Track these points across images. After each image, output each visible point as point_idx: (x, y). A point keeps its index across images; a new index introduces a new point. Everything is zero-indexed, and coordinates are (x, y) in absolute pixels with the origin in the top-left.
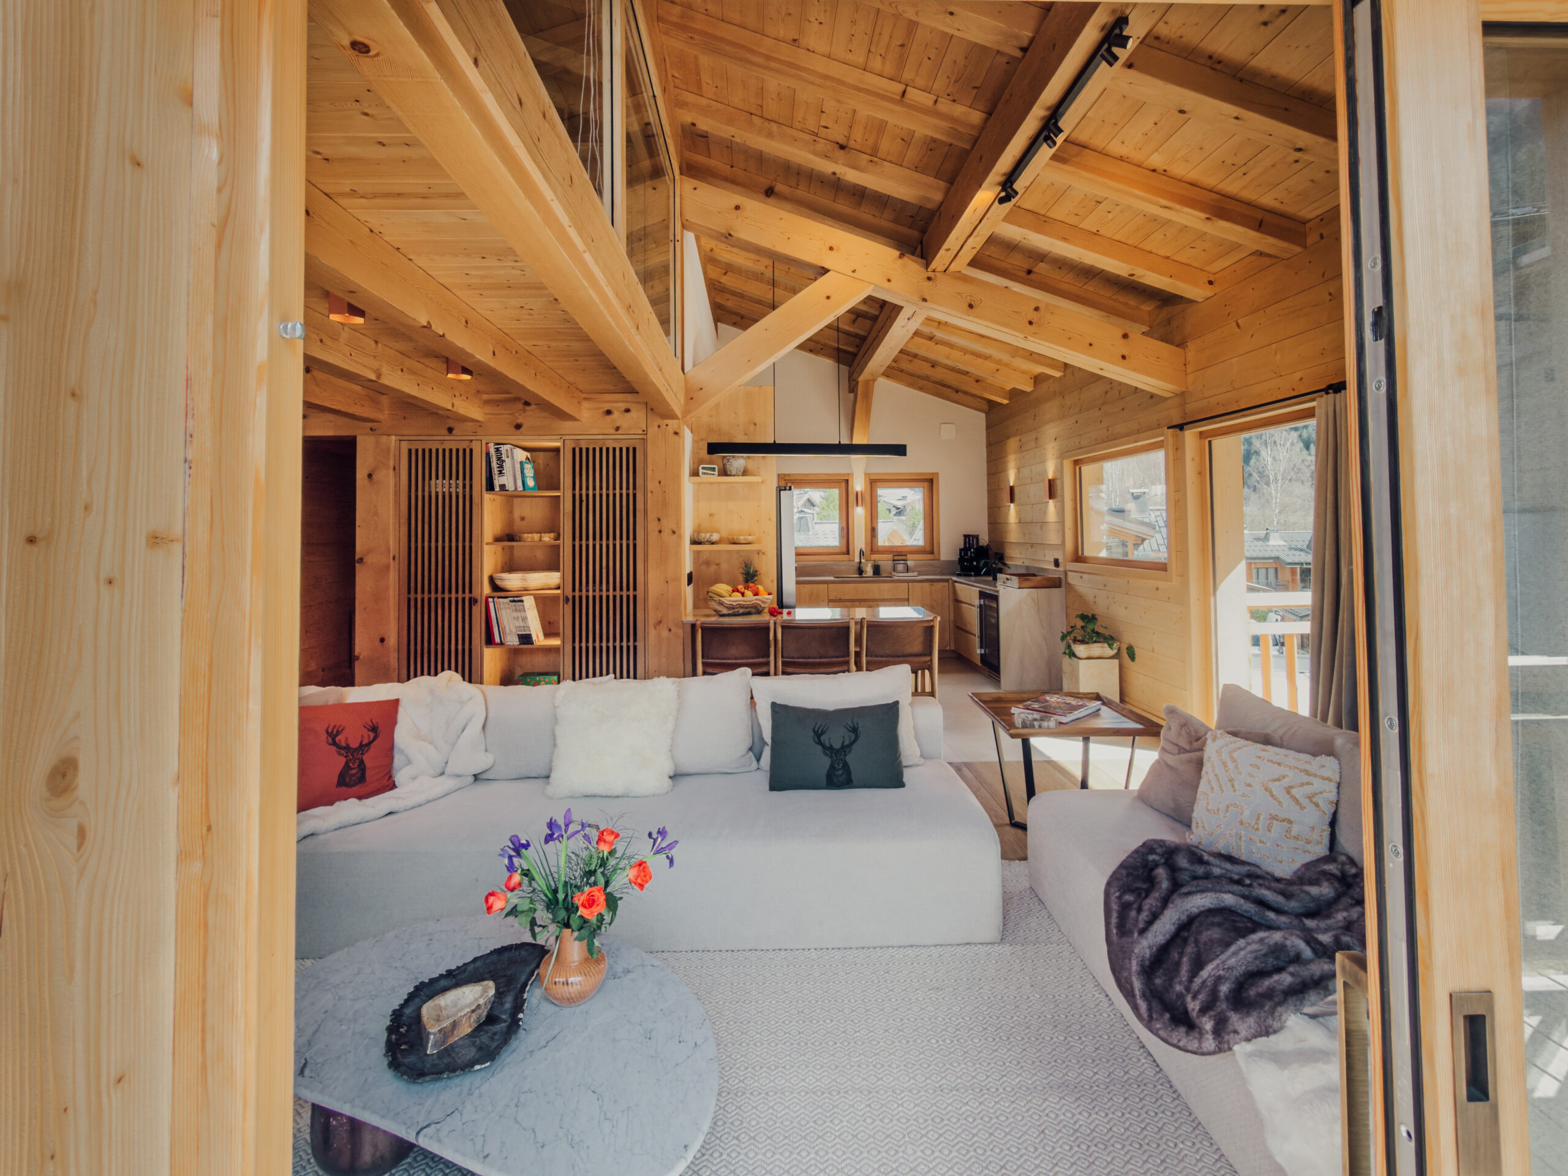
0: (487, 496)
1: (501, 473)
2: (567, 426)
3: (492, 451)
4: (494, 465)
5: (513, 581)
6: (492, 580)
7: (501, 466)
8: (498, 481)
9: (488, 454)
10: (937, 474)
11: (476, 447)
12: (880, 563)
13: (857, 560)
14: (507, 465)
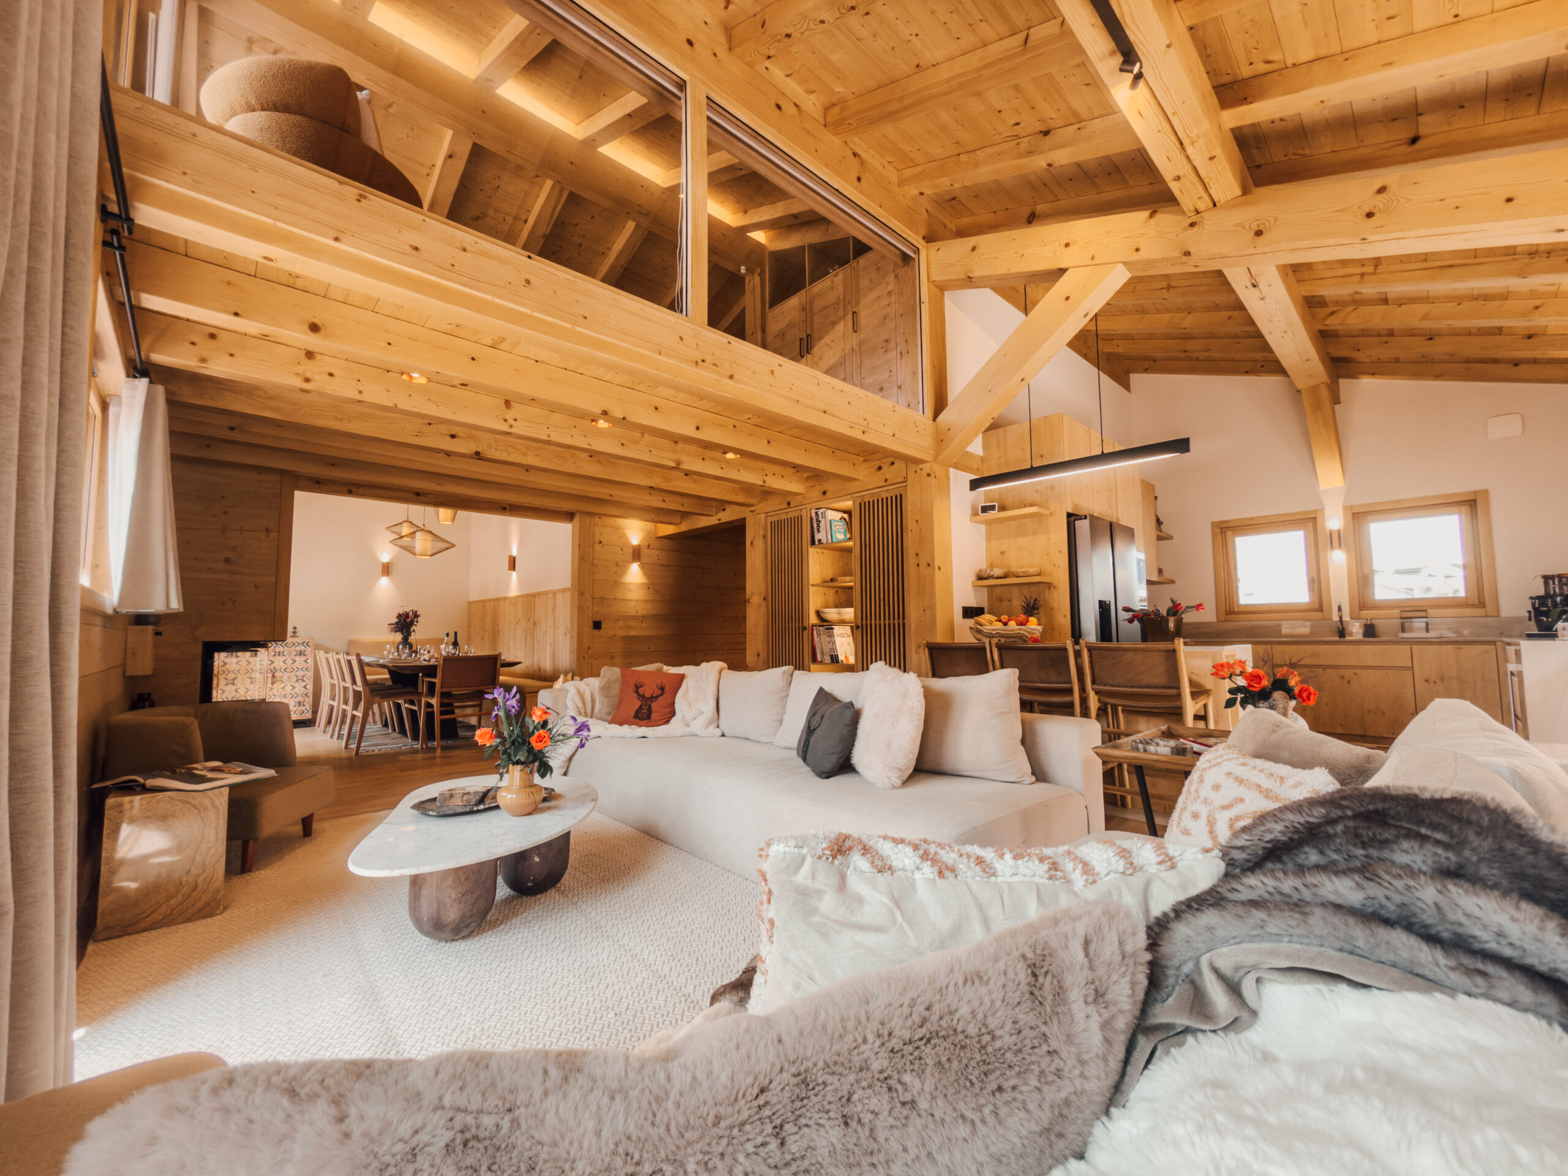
0: (812, 551)
1: (818, 531)
2: (854, 487)
3: (813, 515)
4: (815, 526)
5: (832, 614)
6: (818, 614)
7: (818, 526)
8: (817, 537)
9: (811, 519)
10: (1485, 492)
11: (804, 513)
12: (1375, 622)
13: (1336, 618)
14: (822, 524)
